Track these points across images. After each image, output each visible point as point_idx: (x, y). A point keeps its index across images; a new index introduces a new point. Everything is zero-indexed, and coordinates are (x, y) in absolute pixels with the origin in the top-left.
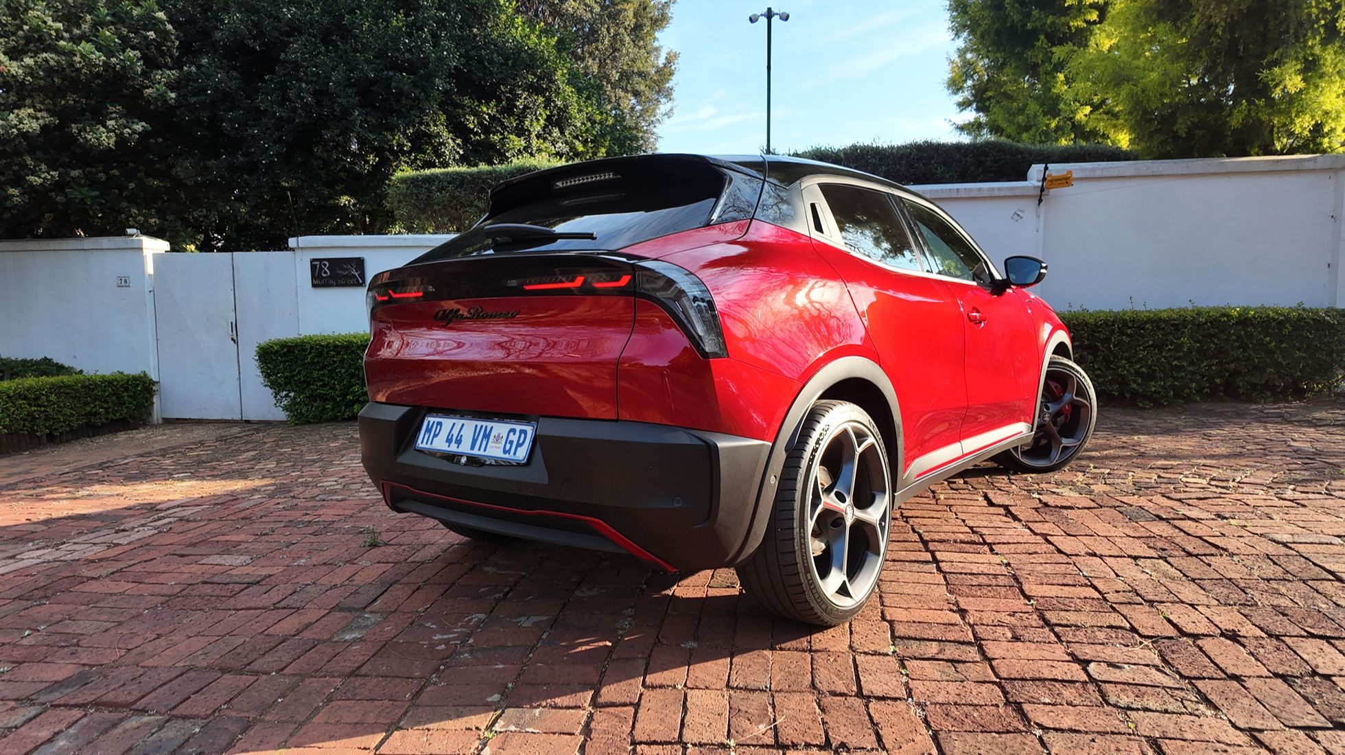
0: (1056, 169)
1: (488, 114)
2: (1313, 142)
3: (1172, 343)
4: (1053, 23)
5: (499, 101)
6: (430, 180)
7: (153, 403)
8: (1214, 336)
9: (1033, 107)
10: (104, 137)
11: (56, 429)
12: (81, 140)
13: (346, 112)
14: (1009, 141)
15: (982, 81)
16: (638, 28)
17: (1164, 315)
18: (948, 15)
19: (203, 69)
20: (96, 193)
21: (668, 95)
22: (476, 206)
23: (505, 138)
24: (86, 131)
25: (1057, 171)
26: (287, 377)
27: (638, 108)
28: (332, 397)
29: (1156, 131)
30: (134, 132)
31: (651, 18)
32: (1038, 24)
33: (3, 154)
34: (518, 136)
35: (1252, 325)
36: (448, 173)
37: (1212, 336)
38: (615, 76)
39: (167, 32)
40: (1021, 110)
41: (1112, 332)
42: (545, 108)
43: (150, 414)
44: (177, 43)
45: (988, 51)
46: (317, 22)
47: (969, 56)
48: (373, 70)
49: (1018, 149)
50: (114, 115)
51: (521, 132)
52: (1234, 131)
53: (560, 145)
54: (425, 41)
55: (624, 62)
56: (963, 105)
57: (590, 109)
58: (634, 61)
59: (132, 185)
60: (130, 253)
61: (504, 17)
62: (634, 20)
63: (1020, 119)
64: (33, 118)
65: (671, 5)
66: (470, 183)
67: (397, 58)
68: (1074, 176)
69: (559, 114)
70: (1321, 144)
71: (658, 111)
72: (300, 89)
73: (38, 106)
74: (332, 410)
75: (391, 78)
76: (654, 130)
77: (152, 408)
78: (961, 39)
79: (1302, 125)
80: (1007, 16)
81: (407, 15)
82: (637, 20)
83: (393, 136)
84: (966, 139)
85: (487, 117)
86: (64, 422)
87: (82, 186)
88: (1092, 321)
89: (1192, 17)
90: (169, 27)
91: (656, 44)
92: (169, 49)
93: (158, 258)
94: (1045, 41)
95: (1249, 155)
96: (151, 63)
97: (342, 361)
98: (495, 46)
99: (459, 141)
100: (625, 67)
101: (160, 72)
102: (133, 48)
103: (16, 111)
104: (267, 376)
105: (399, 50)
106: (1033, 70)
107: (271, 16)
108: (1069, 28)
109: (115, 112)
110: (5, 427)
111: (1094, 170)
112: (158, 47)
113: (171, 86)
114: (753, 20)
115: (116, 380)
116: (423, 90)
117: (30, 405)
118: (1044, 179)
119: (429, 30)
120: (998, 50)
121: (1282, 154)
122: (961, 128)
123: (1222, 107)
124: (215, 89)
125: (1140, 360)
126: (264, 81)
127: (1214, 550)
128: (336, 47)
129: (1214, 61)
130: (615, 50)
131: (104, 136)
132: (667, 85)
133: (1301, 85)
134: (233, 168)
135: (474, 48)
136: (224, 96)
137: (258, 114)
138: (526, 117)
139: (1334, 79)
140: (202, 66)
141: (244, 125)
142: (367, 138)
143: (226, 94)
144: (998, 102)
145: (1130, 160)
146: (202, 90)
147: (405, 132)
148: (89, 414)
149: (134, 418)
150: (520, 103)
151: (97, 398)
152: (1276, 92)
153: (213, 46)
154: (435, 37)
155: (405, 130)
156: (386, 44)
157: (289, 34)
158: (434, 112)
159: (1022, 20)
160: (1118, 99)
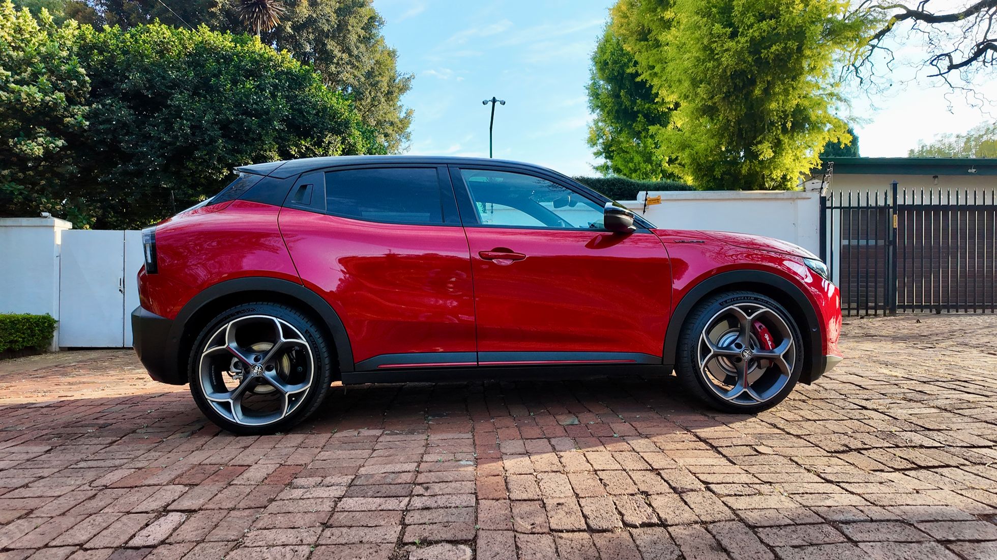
0: (652, 194)
1: (305, 146)
2: (782, 184)
4: (649, 108)
5: (313, 138)
7: (53, 336)
9: (638, 158)
12: (17, 150)
13: (213, 140)
14: (625, 177)
15: (608, 140)
16: (390, 93)
18: (587, 98)
19: (107, 107)
20: (20, 187)
21: (407, 137)
24: (21, 144)
25: (653, 195)
27: (386, 144)
29: (705, 175)
30: (57, 146)
31: (398, 88)
32: (640, 108)
38: (373, 123)
39: (85, 82)
40: (631, 160)
42: (342, 143)
43: (50, 344)
44: (90, 89)
45: (612, 122)
46: (191, 81)
47: (600, 124)
48: (233, 114)
49: (631, 183)
50: (41, 134)
52: (744, 176)
54: (266, 98)
55: (380, 115)
56: (598, 154)
57: (369, 145)
58: (386, 114)
59: (43, 182)
60: (43, 229)
61: (314, 85)
62: (388, 88)
63: (631, 165)
65: (412, 80)
67: (248, 107)
68: (662, 198)
69: (349, 147)
70: (787, 185)
71: (400, 147)
72: (182, 124)
75: (244, 120)
77: (53, 340)
78: (596, 114)
79: (777, 174)
80: (622, 102)
81: (254, 81)
82: (390, 88)
83: (242, 157)
84: (598, 175)
85: (304, 147)
87: (10, 181)
89: (719, 115)
90: (87, 78)
91: (400, 104)
92: (84, 93)
93: (64, 234)
94: (643, 118)
95: (752, 190)
96: (71, 101)
98: (311, 103)
100: (380, 118)
101: (77, 107)
102: (60, 90)
105: (249, 102)
106: (638, 135)
107: (159, 76)
108: (658, 111)
109: (42, 132)
111: (671, 195)
112: (77, 91)
113: (86, 117)
114: (484, 103)
115: (31, 318)
116: (263, 129)
118: (646, 200)
119: (270, 91)
120: (618, 122)
121: (769, 190)
122: (597, 169)
123: (738, 164)
124: (118, 121)
126: (153, 117)
128: (206, 98)
129: (731, 139)
130: (374, 106)
131: (36, 148)
132: (406, 131)
133: (772, 154)
134: (125, 173)
135: (297, 104)
136: (123, 125)
137: (147, 137)
138: (329, 149)
139: (790, 151)
140: (107, 105)
141: (136, 145)
142: (224, 157)
143: (124, 125)
144: (618, 153)
145: (691, 190)
146: (109, 121)
147: (250, 155)
148: (11, 342)
149: (40, 347)
150: (326, 140)
151: (18, 331)
152: (761, 157)
153: (114, 93)
154: (273, 96)
155: (250, 153)
156: (241, 98)
157: (171, 88)
158: (270, 143)
159: (631, 105)
160: (684, 157)
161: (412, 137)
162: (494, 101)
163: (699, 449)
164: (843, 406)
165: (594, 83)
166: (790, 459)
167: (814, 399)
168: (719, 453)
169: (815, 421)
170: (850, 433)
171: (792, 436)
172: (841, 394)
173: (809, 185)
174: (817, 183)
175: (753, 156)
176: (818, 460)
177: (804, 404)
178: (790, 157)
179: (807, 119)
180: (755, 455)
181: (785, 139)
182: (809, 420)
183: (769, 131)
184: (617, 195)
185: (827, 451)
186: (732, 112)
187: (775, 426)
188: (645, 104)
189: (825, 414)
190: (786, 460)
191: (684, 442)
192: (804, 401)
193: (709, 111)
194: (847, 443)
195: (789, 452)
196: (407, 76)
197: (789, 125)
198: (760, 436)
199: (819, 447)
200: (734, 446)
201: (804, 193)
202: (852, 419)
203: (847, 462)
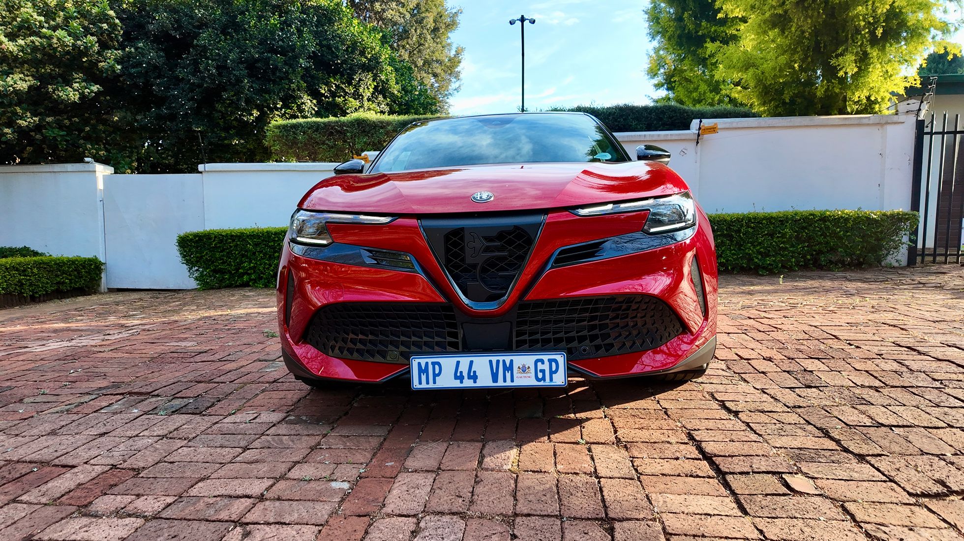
0: (707, 122)
1: (335, 84)
2: (869, 106)
3: (779, 233)
4: (715, 31)
5: (342, 75)
6: (294, 126)
7: (101, 278)
8: (806, 228)
9: (703, 87)
10: (71, 94)
11: (36, 293)
12: (55, 96)
13: (239, 80)
15: (671, 70)
16: (435, 30)
17: (774, 215)
18: (647, 24)
19: (140, 50)
20: (64, 133)
21: (457, 77)
22: (327, 144)
23: (346, 100)
24: (58, 90)
25: (709, 123)
26: (198, 257)
27: (436, 85)
28: (229, 271)
29: (773, 99)
30: (92, 92)
31: (445, 23)
32: (705, 31)
33: (1, 105)
34: (355, 99)
35: (829, 220)
36: (307, 123)
37: (804, 228)
38: (420, 63)
39: (116, 25)
40: (696, 89)
41: (742, 226)
42: (374, 80)
43: (99, 286)
44: (122, 32)
45: (674, 49)
46: (218, 19)
47: (661, 52)
48: (258, 52)
49: (684, 110)
50: (78, 80)
51: (357, 96)
52: (819, 100)
53: (383, 106)
54: (293, 34)
55: (426, 53)
56: (658, 86)
57: (403, 83)
58: (433, 52)
59: (88, 129)
60: (86, 174)
61: (345, 19)
62: (434, 24)
63: (695, 95)
64: (23, 80)
65: (460, 15)
66: (323, 128)
67: (273, 45)
68: (719, 127)
69: (382, 85)
70: (874, 108)
71: (450, 87)
72: (208, 65)
73: (26, 72)
74: (229, 280)
75: (269, 58)
76: (448, 100)
77: (101, 281)
78: (656, 41)
79: (861, 95)
80: (686, 25)
81: (280, 16)
82: (436, 24)
83: (270, 97)
85: (334, 86)
86: (42, 288)
87: (53, 128)
88: (729, 219)
89: (792, 25)
90: (117, 21)
91: (449, 41)
92: (116, 36)
93: (106, 178)
95: (830, 114)
96: (104, 46)
97: (236, 246)
98: (340, 38)
99: (315, 101)
100: (427, 57)
101: (110, 51)
102: (92, 35)
103: (11, 76)
104: (184, 256)
105: (274, 39)
106: (703, 62)
107: (186, 15)
108: (726, 34)
109: (78, 78)
110: (3, 289)
111: (732, 123)
112: (109, 35)
113: (118, 61)
114: (512, 23)
115: (77, 260)
116: (291, 67)
117: (20, 275)
118: (700, 128)
119: (295, 27)
120: (680, 48)
121: (852, 114)
123: (813, 84)
124: (148, 63)
125: (760, 244)
126: (182, 59)
127: (774, 329)
128: (232, 37)
129: (807, 55)
130: (421, 45)
132: (456, 70)
133: (856, 70)
134: (159, 117)
135: (325, 39)
136: (154, 68)
137: (177, 81)
138: (360, 86)
139: (879, 66)
140: (139, 48)
141: (167, 88)
142: (252, 98)
143: (156, 67)
144: (681, 84)
145: (756, 117)
146: (140, 64)
147: (278, 95)
148: (58, 283)
149: (89, 288)
150: (356, 77)
151: (64, 272)
152: (841, 74)
153: (146, 35)
154: (300, 31)
155: (278, 93)
156: (266, 35)
157: (199, 27)
158: (298, 82)
159: (695, 29)
160: (747, 76)
161: (462, 76)
162: (523, 20)
163: (698, 476)
164: (938, 400)
165: (655, 8)
166: (842, 506)
167: (892, 387)
168: (727, 485)
169: (891, 427)
170: (949, 455)
171: (850, 456)
172: (935, 380)
173: (903, 107)
174: (914, 104)
175: (831, 72)
176: (892, 513)
177: (877, 394)
178: (878, 72)
179: (903, 24)
180: (784, 495)
181: (874, 53)
182: (883, 425)
183: (853, 41)
184: (667, 125)
185: (909, 493)
186: (806, 20)
187: (827, 434)
188: (711, 27)
189: (908, 415)
190: (834, 509)
191: (677, 459)
192: (876, 389)
193: (780, 22)
194: (943, 477)
195: (841, 490)
196: (454, 11)
197: (879, 32)
198: (799, 455)
199: (895, 482)
200: (753, 472)
201: (896, 116)
202: (952, 427)
203: (944, 521)
